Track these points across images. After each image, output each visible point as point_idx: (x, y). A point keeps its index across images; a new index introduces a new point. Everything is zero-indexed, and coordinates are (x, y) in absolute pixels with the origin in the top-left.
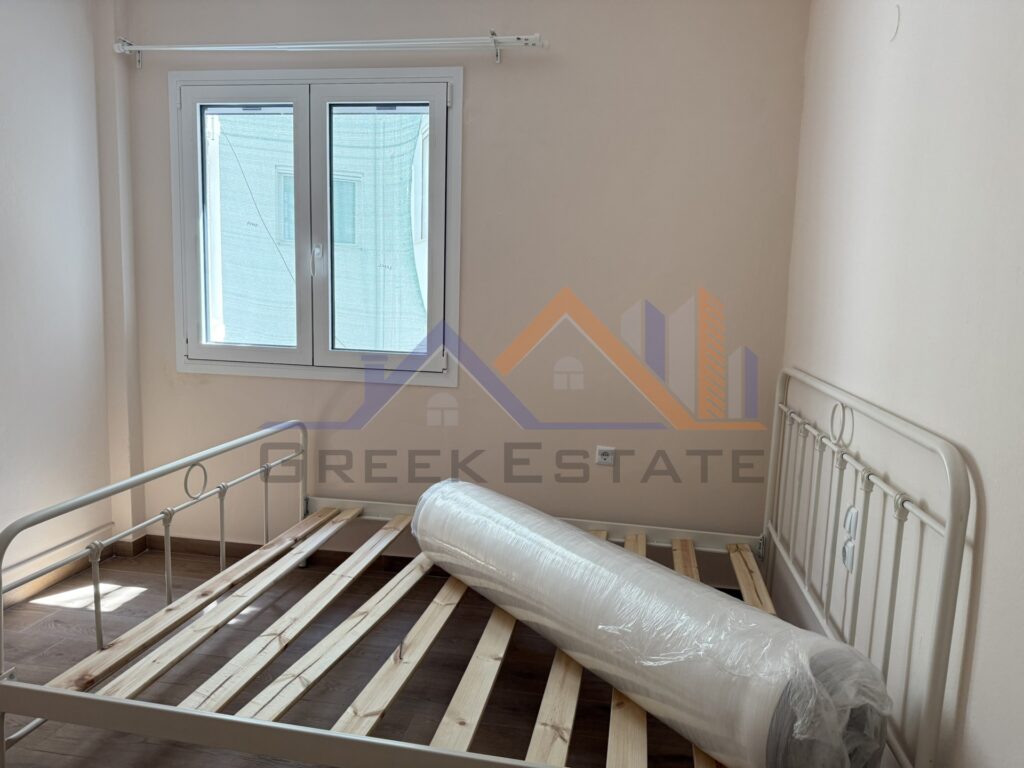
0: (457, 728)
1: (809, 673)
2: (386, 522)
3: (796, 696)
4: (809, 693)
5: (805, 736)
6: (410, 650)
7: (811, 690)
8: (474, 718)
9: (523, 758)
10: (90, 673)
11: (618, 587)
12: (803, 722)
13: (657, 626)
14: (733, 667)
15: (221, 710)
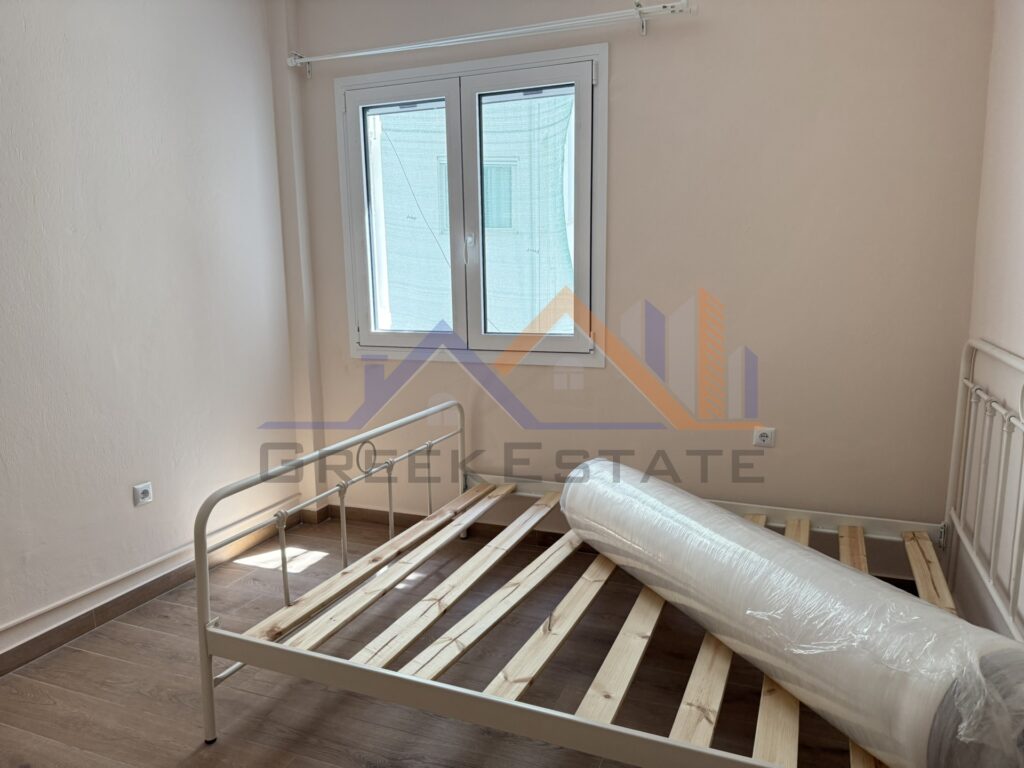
0: (603, 701)
1: (978, 673)
2: (537, 499)
3: (963, 695)
4: (977, 694)
5: (972, 739)
6: (558, 624)
7: (980, 690)
8: (619, 692)
9: (667, 736)
10: (279, 625)
11: (769, 573)
12: (969, 724)
13: (809, 614)
14: (891, 661)
15: (387, 666)
